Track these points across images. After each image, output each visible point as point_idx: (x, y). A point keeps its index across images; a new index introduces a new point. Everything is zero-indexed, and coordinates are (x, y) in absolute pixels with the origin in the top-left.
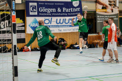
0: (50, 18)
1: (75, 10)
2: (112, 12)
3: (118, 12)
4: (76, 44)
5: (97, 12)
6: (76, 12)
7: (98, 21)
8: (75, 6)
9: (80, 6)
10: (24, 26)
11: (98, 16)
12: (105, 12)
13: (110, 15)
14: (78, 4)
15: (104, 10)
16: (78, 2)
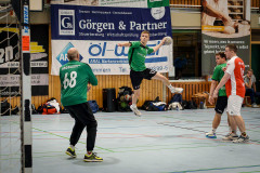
0: (102, 42)
1: (157, 27)
2: (237, 31)
3: (249, 33)
4: (157, 100)
5: (203, 32)
6: (158, 31)
7: (205, 52)
8: (157, 17)
9: (167, 17)
10: (47, 59)
11: (206, 41)
12: (222, 32)
13: (231, 39)
14: (162, 14)
15: (220, 28)
16: (163, 9)
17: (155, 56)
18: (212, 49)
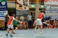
1: (3, 7)
2: (25, 9)
3: (29, 9)
4: (3, 27)
5: (16, 9)
6: (4, 8)
7: (17, 14)
9: (6, 5)
11: (17, 11)
12: (21, 9)
13: (24, 11)
14: (5, 4)
15: (21, 8)
16: (5, 2)
17: (3, 15)
18: (18, 14)
